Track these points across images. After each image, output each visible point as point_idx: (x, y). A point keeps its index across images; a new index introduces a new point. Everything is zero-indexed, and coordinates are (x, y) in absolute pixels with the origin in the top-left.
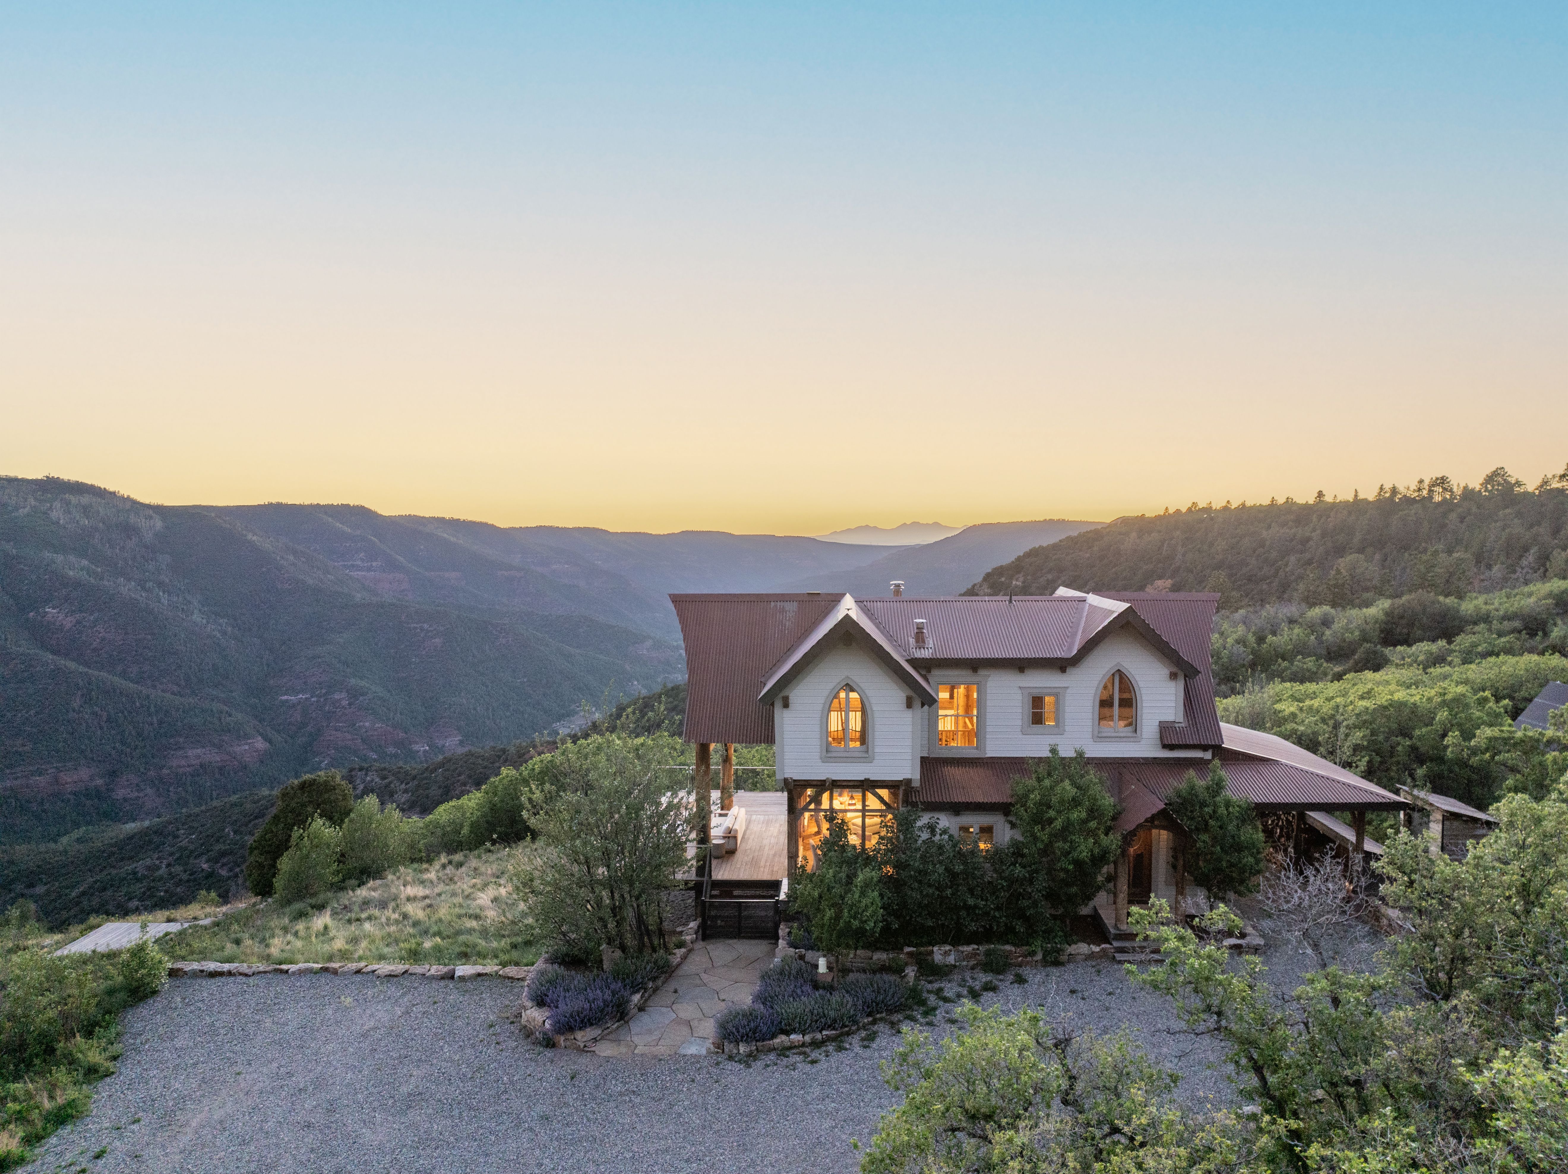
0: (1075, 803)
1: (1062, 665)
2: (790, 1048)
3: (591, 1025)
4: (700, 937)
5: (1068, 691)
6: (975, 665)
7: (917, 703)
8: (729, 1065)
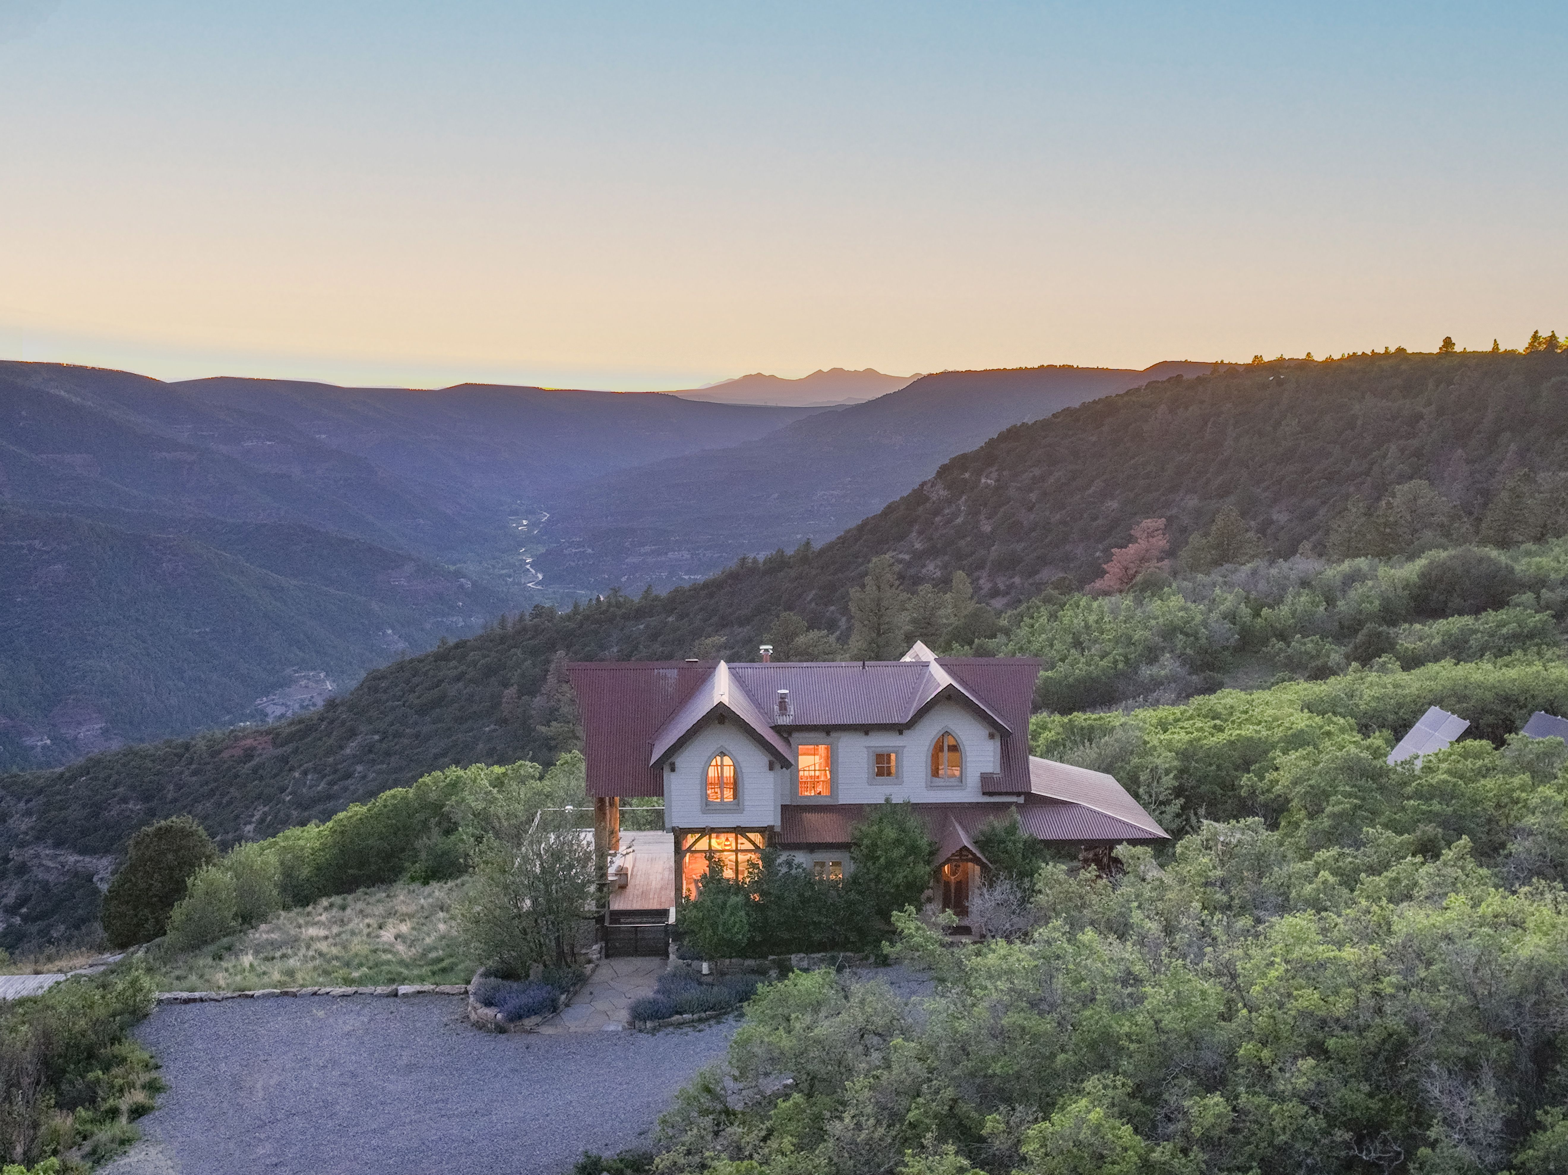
0: (898, 842)
1: (900, 729)
2: (683, 1024)
3: (535, 1014)
4: (603, 956)
5: (905, 750)
6: (828, 730)
7: (777, 766)
8: (640, 1035)
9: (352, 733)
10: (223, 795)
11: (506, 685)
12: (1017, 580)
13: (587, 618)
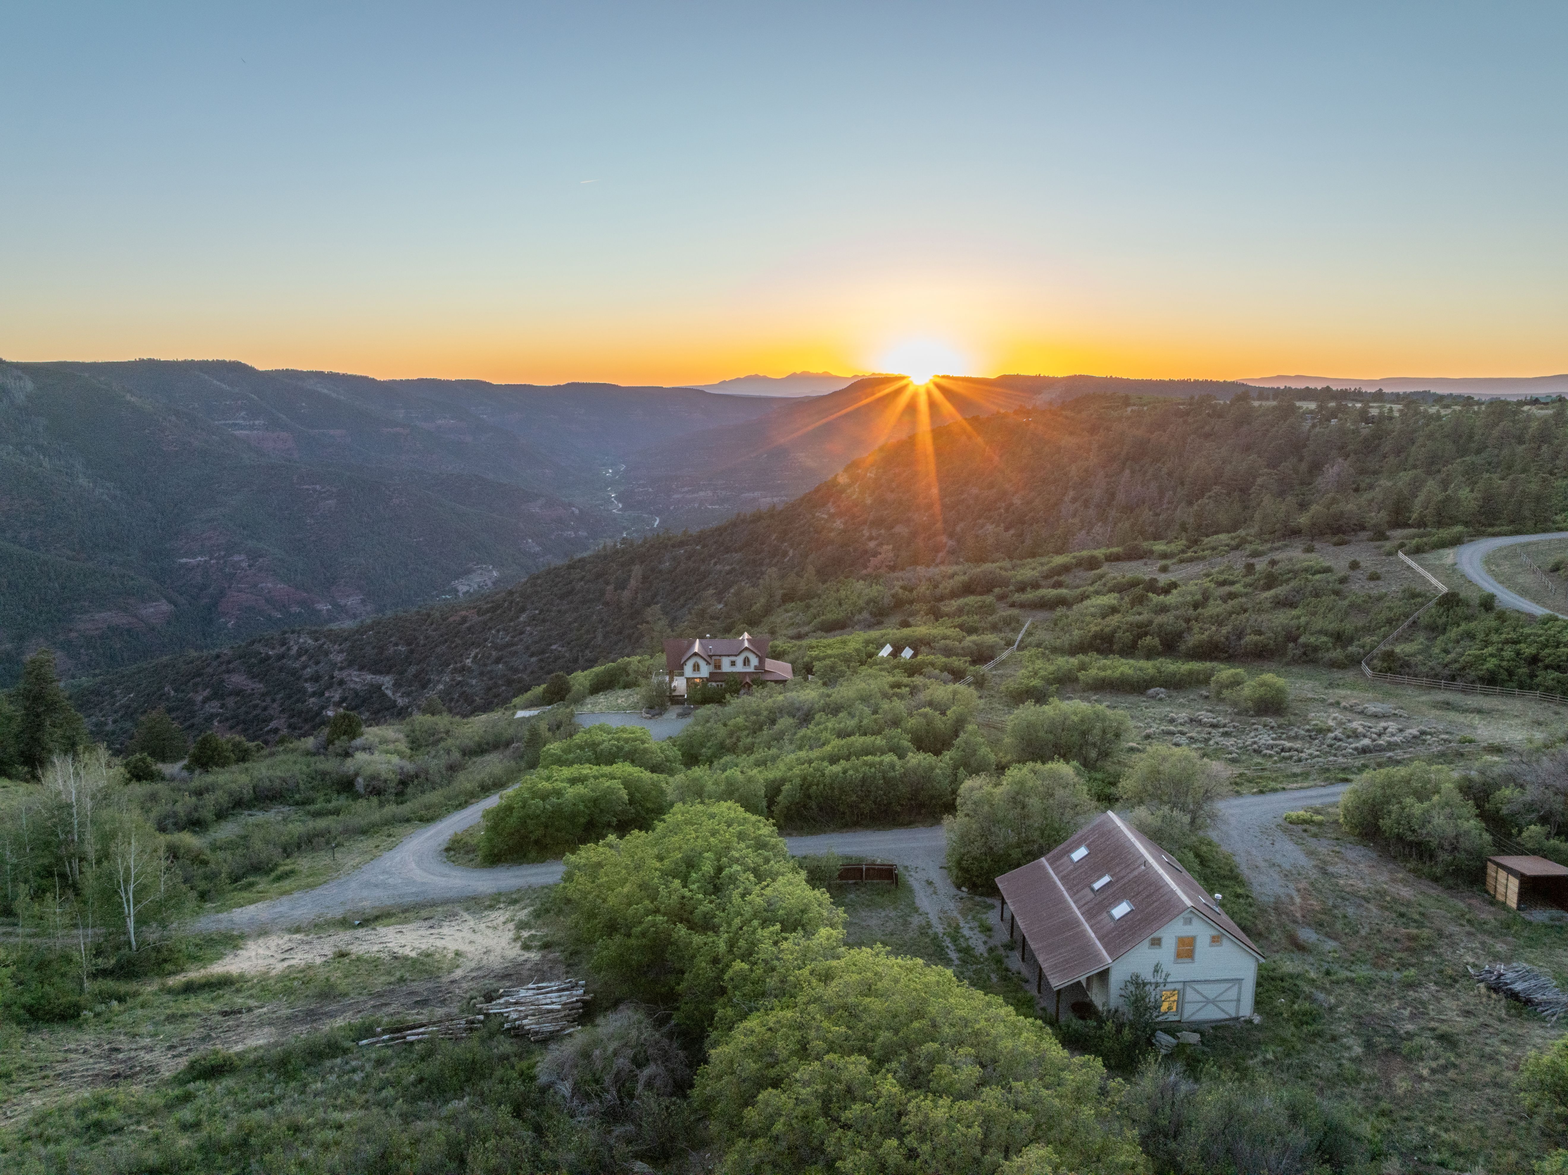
0: (735, 680)
1: (737, 655)
5: (738, 660)
9: (523, 610)
10: (452, 642)
11: (608, 583)
12: (883, 531)
13: (652, 546)
